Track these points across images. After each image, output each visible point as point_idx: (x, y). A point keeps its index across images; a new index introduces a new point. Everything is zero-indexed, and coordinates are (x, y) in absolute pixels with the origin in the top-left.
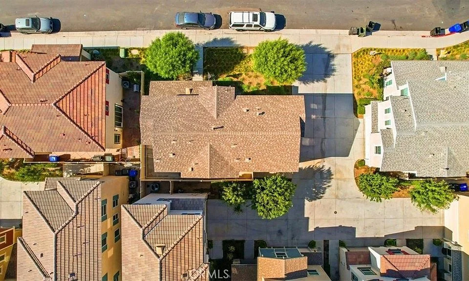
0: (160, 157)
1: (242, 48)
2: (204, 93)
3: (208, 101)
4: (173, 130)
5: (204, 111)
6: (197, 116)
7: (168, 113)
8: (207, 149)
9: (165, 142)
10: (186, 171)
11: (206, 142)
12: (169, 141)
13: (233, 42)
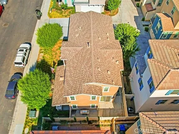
0: (111, 80)
1: (37, 62)
2: (65, 56)
3: (71, 53)
4: (91, 69)
5: (77, 55)
6: (80, 57)
7: (78, 75)
8: (103, 51)
9: (100, 75)
10: (118, 66)
11: (98, 51)
12: (99, 72)
13: (33, 66)
